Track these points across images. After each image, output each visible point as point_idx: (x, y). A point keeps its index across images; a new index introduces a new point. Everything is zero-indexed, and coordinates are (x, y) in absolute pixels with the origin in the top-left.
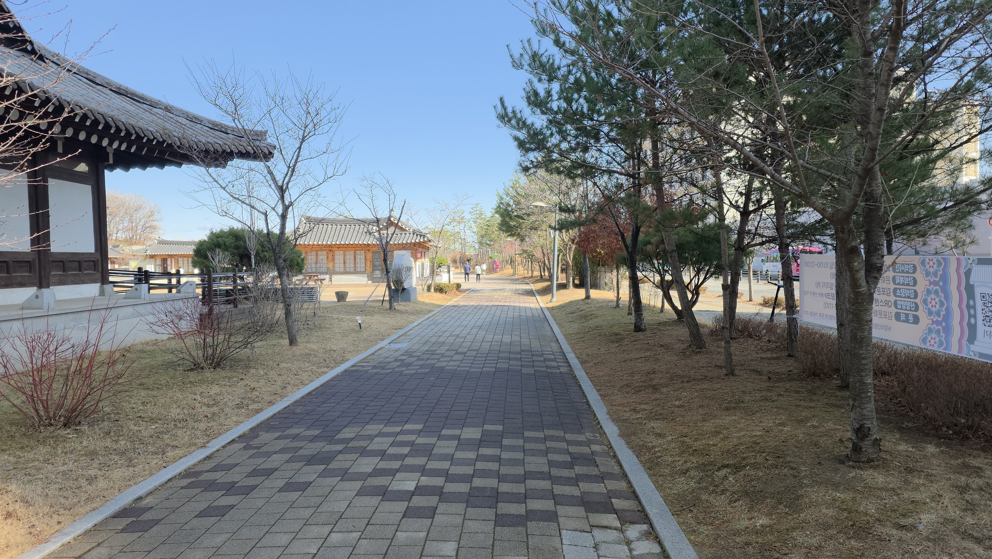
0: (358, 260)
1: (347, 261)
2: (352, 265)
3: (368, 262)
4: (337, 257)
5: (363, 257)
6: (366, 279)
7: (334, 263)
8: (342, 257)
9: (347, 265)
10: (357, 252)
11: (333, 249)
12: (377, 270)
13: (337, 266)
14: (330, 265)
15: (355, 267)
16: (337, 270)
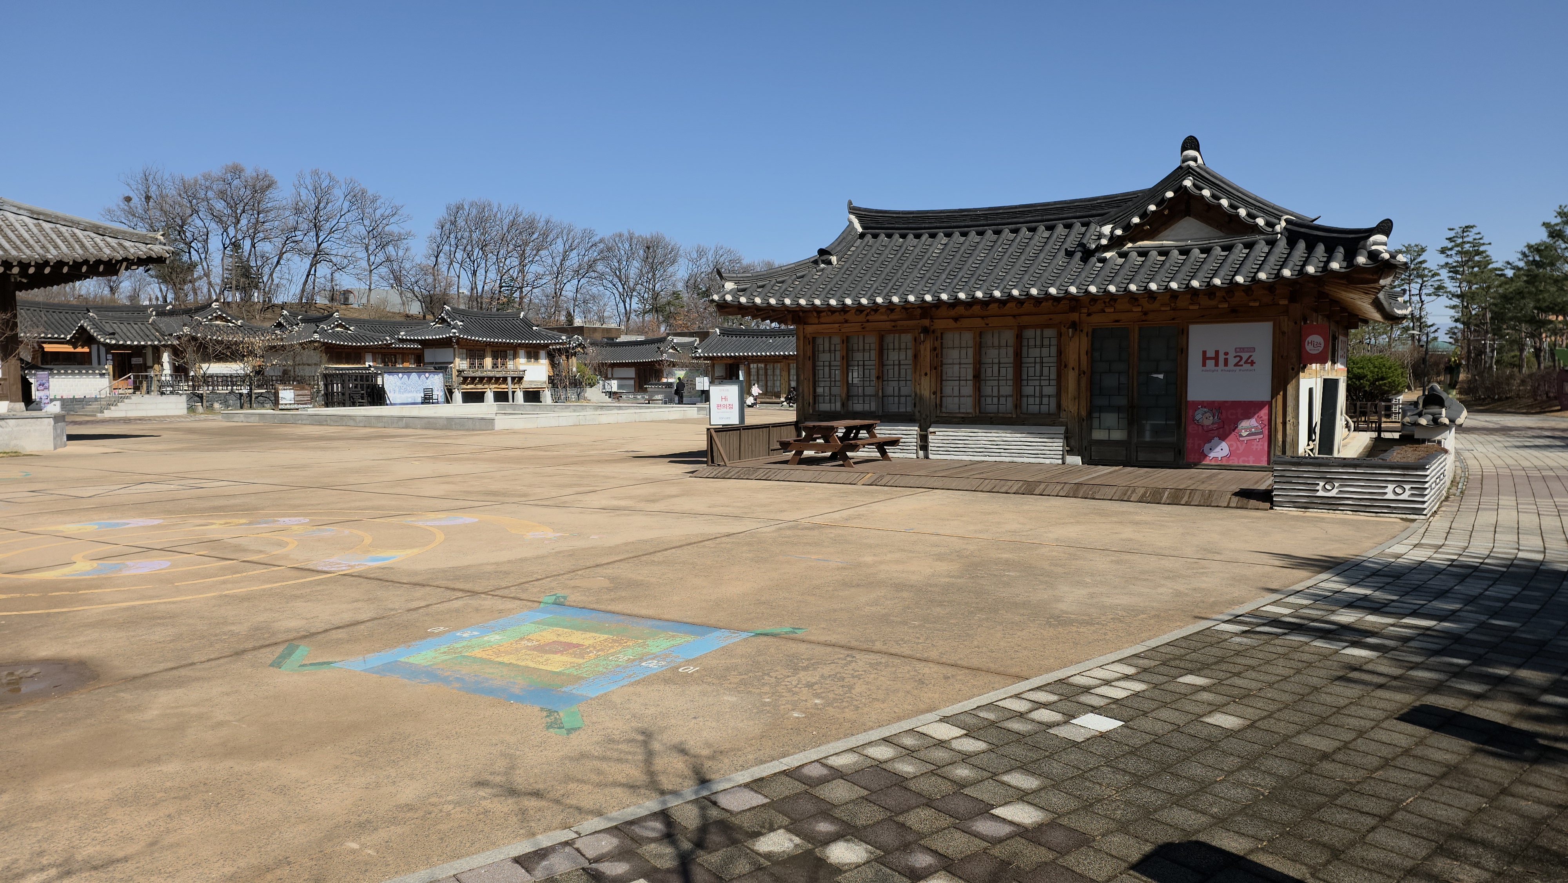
0: (1030, 370)
1: (989, 371)
2: (1007, 389)
3: (1071, 377)
4: (952, 355)
5: (1049, 354)
6: (1058, 445)
7: (940, 379)
8: (968, 356)
9: (988, 389)
10: (1029, 333)
11: (939, 324)
12: (1110, 408)
13: (949, 388)
14: (926, 388)
15: (1018, 394)
16: (951, 405)
